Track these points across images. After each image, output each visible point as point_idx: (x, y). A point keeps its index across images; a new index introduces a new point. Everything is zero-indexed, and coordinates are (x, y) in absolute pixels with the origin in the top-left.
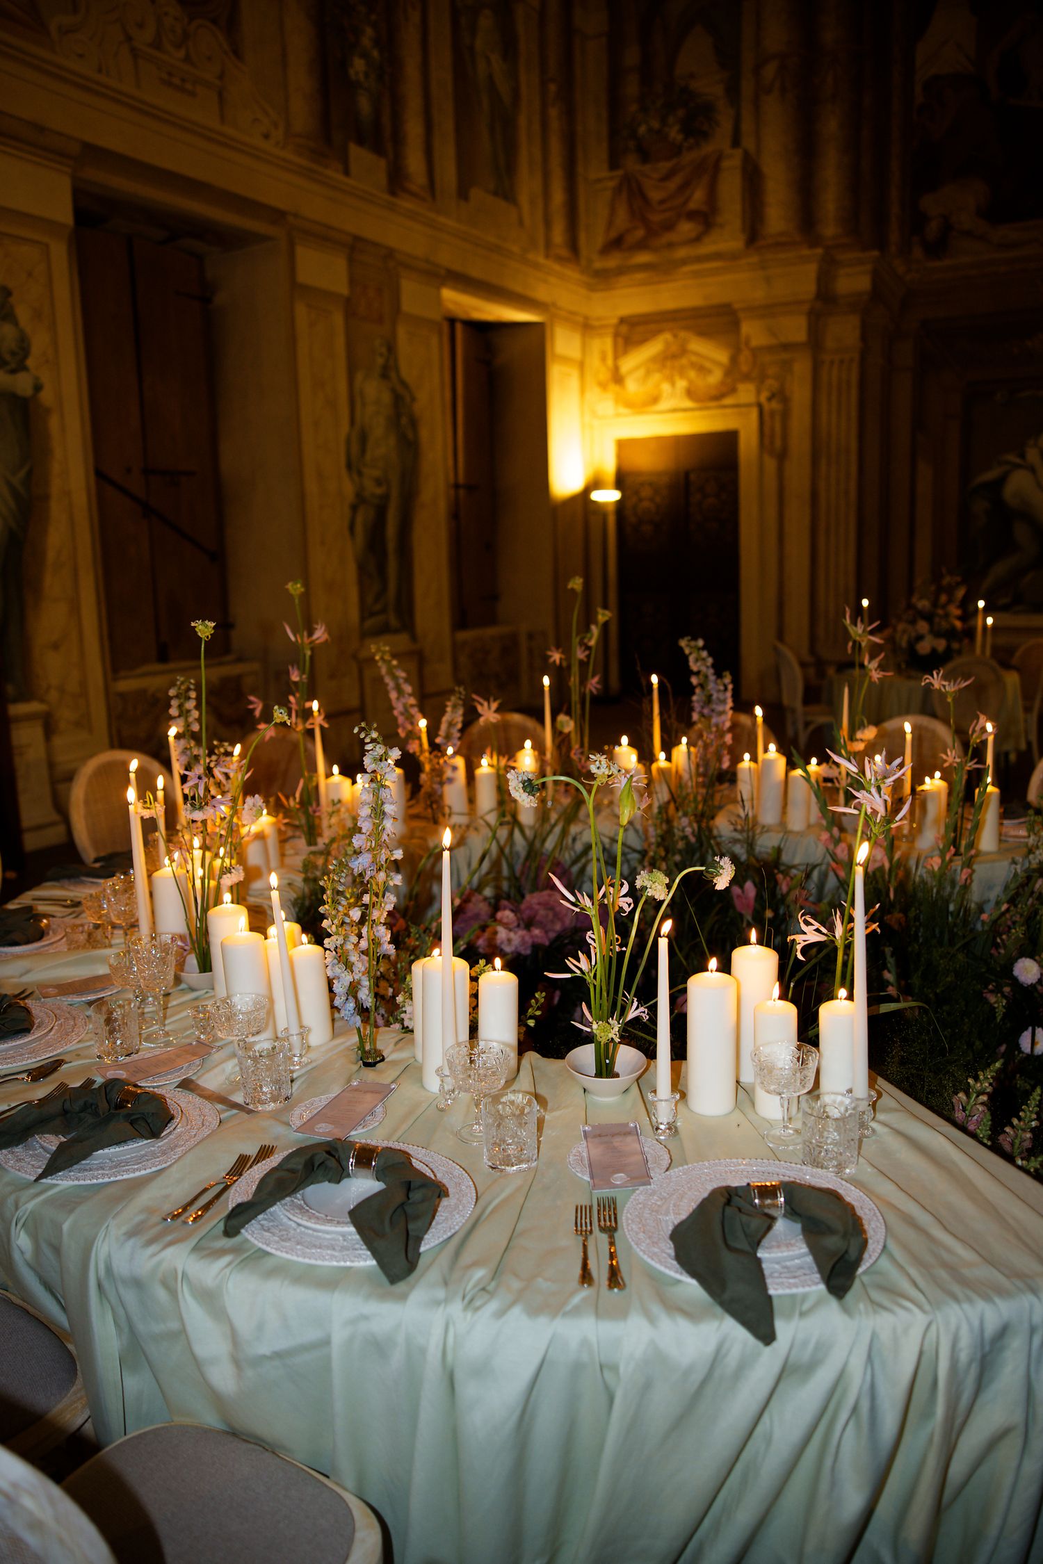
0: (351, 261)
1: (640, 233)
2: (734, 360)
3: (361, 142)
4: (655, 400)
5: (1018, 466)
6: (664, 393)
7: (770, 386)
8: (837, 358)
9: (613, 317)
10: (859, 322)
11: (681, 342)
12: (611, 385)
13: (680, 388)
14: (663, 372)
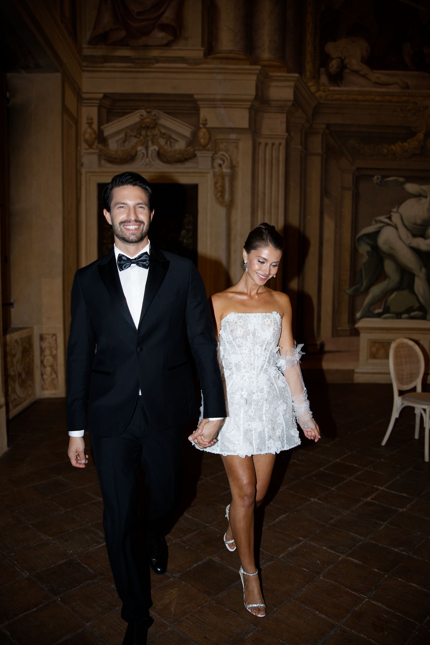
2: (194, 134)
5: (388, 224)
6: (139, 153)
7: (222, 156)
8: (270, 142)
9: (101, 93)
10: (284, 120)
11: (154, 118)
12: (96, 144)
13: (152, 150)
14: (139, 138)
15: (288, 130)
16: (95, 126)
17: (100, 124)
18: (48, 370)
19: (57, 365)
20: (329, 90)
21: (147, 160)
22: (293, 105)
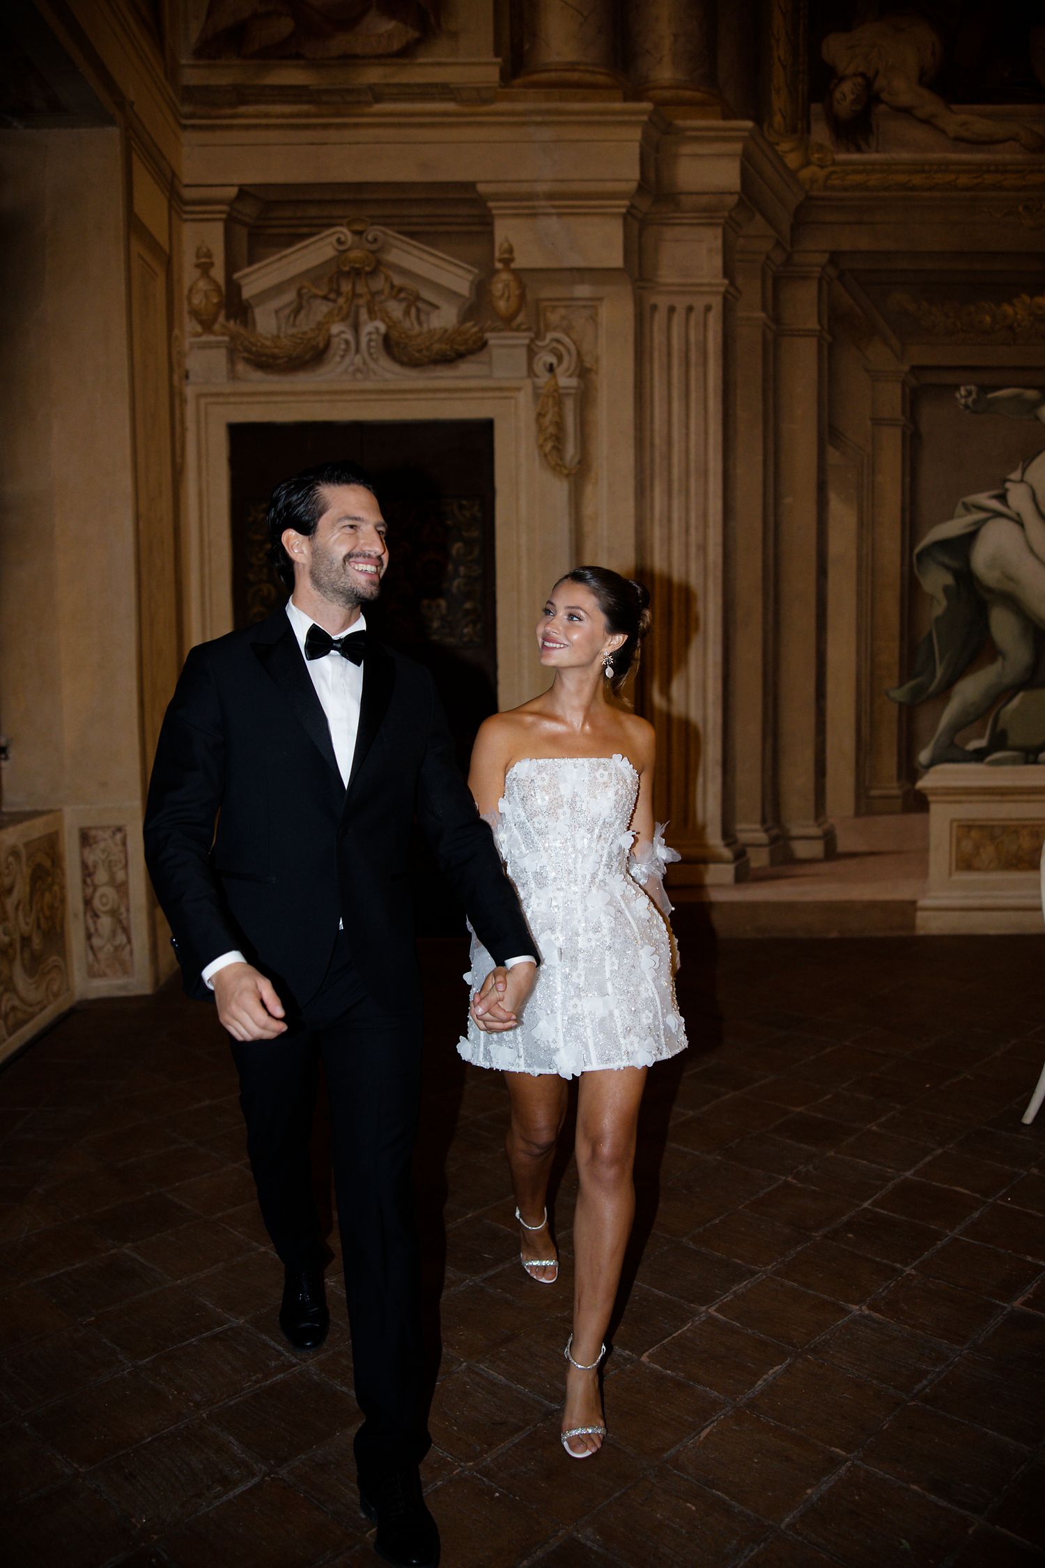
2: (479, 288)
4: (318, 353)
5: (998, 514)
6: (335, 341)
7: (555, 344)
8: (681, 303)
9: (231, 186)
10: (719, 243)
11: (374, 247)
12: (221, 319)
13: (370, 333)
14: (334, 301)
15: (728, 272)
16: (218, 273)
17: (231, 266)
18: (105, 922)
19: (128, 910)
20: (834, 163)
21: (358, 359)
22: (740, 203)
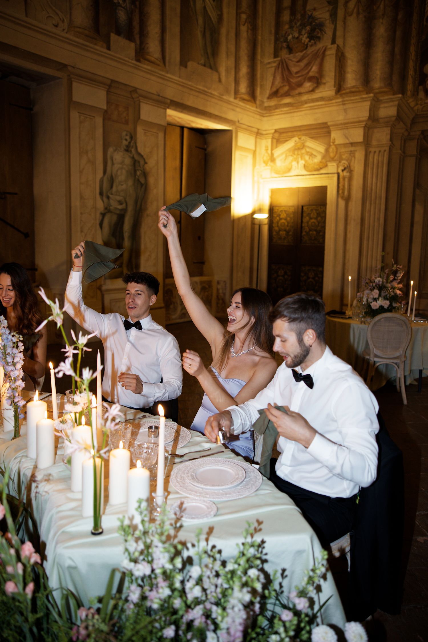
0: (108, 92)
1: (286, 88)
2: (327, 150)
3: (118, 33)
4: (289, 170)
6: (293, 166)
7: (344, 164)
8: (377, 150)
9: (272, 130)
10: (389, 132)
11: (303, 142)
12: (269, 162)
13: (301, 164)
14: (294, 156)
15: (391, 140)
16: (269, 151)
17: (272, 149)
20: (425, 103)
22: (396, 119)
